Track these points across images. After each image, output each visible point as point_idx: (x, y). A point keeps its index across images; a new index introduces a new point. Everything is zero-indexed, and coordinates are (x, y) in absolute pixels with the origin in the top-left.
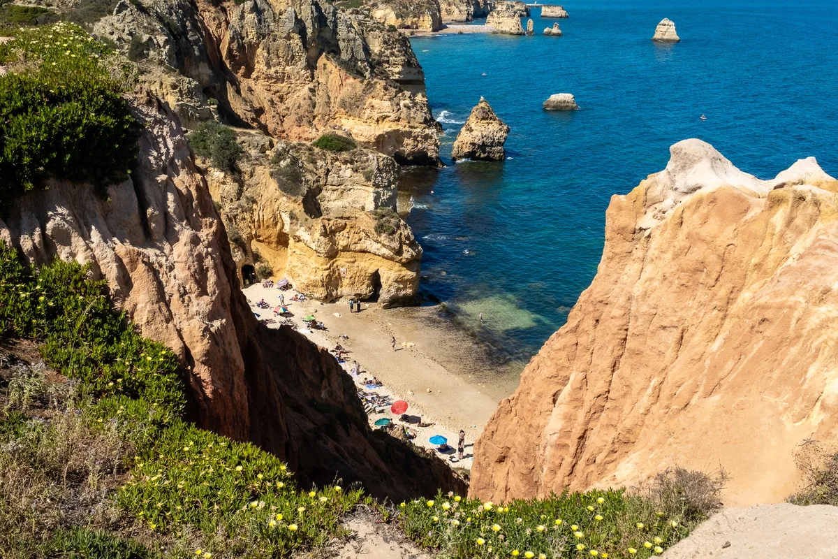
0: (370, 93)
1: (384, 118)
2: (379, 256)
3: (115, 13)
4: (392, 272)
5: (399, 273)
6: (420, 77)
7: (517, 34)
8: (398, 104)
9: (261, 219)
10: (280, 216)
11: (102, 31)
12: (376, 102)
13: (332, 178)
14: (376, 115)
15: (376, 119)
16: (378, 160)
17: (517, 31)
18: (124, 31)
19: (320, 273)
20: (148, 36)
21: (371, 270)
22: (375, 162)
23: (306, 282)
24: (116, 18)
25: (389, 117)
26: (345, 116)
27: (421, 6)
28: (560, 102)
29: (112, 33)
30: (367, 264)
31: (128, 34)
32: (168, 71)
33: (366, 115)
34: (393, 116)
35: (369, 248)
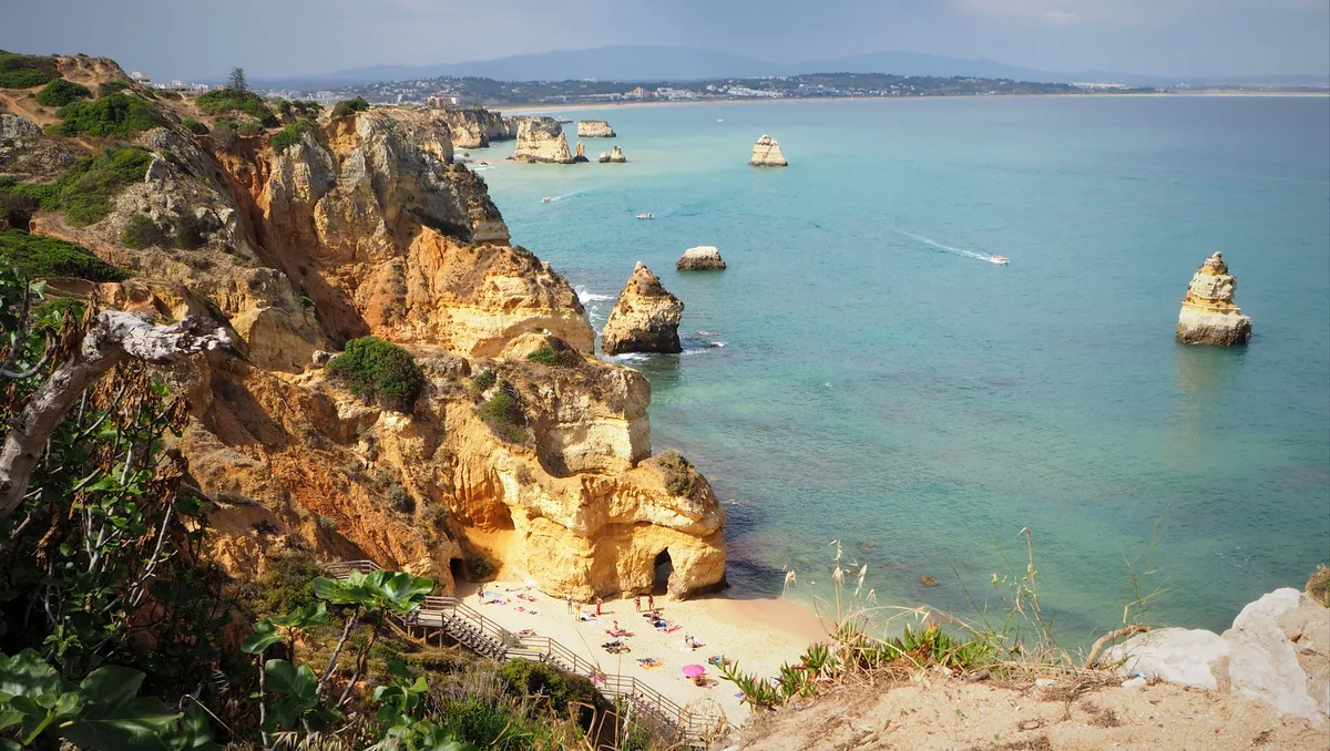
0: (490, 266)
1: (515, 302)
2: (669, 527)
3: (147, 177)
4: (692, 550)
5: (703, 550)
6: (504, 235)
7: (564, 162)
8: (534, 281)
9: (466, 487)
10: (498, 477)
11: (132, 208)
12: (500, 280)
13: (565, 412)
14: (502, 298)
15: (503, 303)
16: (626, 378)
17: (563, 159)
18: (165, 204)
19: (582, 563)
20: (204, 209)
21: (656, 550)
22: (623, 380)
23: (559, 579)
24: (151, 186)
25: (522, 300)
26: (454, 304)
27: (425, 130)
28: (701, 259)
29: (148, 210)
30: (648, 541)
31: (172, 209)
32: (242, 260)
33: (487, 299)
34: (528, 299)
35: (650, 516)
